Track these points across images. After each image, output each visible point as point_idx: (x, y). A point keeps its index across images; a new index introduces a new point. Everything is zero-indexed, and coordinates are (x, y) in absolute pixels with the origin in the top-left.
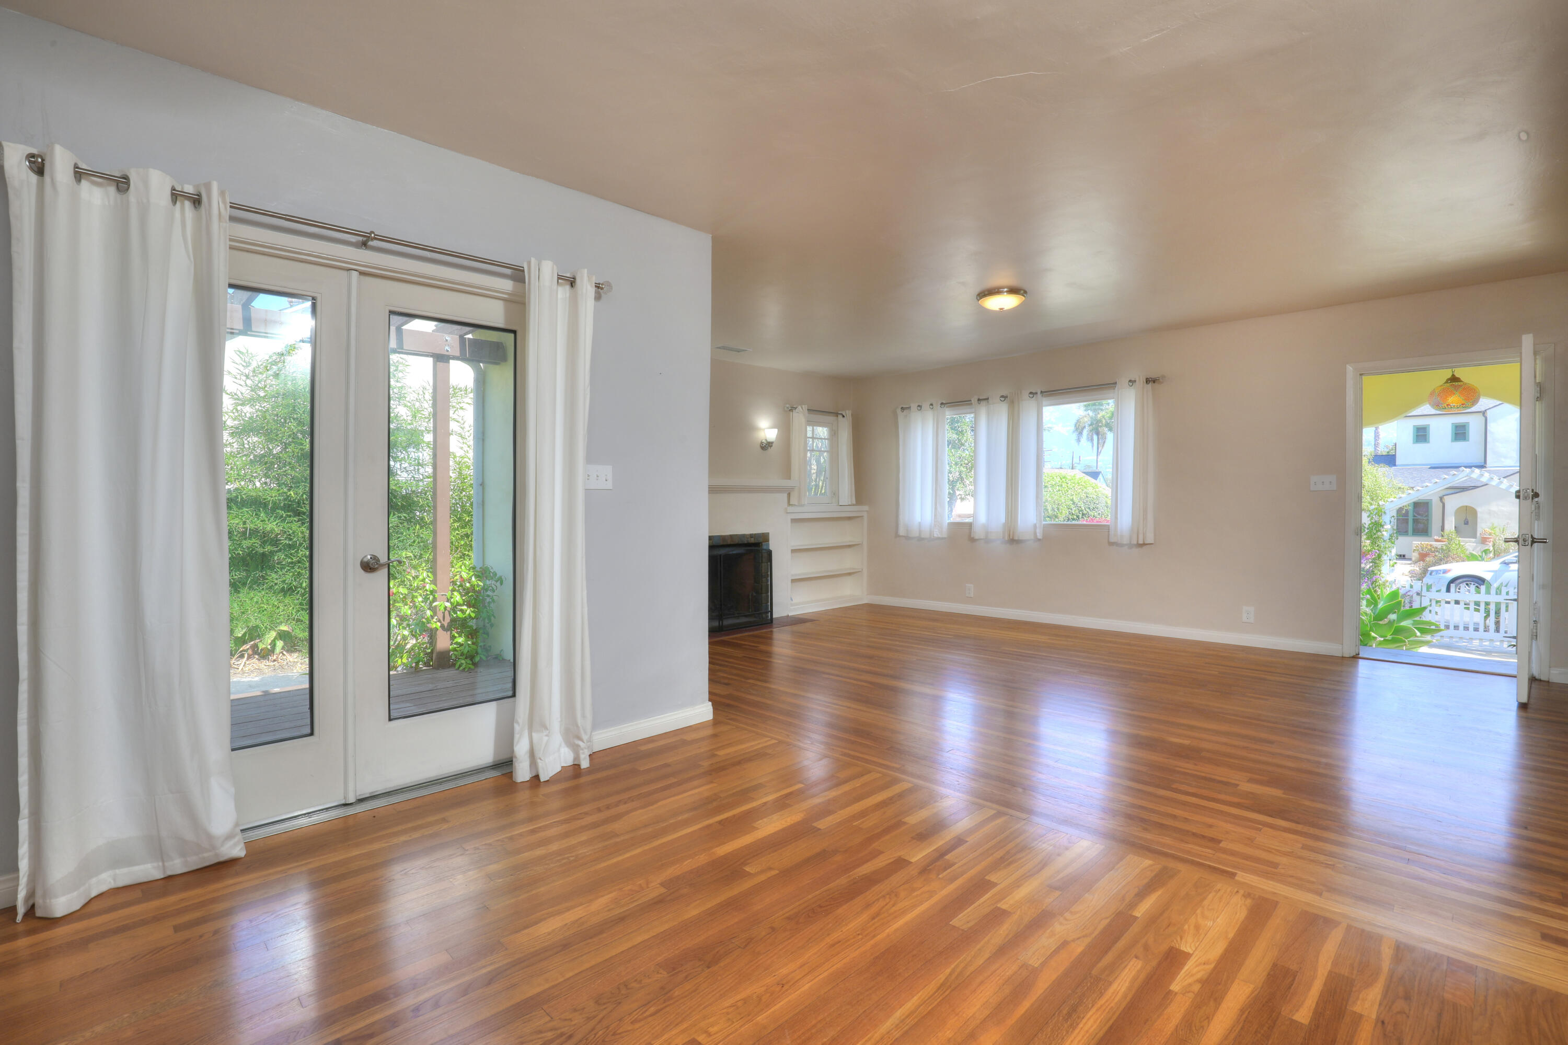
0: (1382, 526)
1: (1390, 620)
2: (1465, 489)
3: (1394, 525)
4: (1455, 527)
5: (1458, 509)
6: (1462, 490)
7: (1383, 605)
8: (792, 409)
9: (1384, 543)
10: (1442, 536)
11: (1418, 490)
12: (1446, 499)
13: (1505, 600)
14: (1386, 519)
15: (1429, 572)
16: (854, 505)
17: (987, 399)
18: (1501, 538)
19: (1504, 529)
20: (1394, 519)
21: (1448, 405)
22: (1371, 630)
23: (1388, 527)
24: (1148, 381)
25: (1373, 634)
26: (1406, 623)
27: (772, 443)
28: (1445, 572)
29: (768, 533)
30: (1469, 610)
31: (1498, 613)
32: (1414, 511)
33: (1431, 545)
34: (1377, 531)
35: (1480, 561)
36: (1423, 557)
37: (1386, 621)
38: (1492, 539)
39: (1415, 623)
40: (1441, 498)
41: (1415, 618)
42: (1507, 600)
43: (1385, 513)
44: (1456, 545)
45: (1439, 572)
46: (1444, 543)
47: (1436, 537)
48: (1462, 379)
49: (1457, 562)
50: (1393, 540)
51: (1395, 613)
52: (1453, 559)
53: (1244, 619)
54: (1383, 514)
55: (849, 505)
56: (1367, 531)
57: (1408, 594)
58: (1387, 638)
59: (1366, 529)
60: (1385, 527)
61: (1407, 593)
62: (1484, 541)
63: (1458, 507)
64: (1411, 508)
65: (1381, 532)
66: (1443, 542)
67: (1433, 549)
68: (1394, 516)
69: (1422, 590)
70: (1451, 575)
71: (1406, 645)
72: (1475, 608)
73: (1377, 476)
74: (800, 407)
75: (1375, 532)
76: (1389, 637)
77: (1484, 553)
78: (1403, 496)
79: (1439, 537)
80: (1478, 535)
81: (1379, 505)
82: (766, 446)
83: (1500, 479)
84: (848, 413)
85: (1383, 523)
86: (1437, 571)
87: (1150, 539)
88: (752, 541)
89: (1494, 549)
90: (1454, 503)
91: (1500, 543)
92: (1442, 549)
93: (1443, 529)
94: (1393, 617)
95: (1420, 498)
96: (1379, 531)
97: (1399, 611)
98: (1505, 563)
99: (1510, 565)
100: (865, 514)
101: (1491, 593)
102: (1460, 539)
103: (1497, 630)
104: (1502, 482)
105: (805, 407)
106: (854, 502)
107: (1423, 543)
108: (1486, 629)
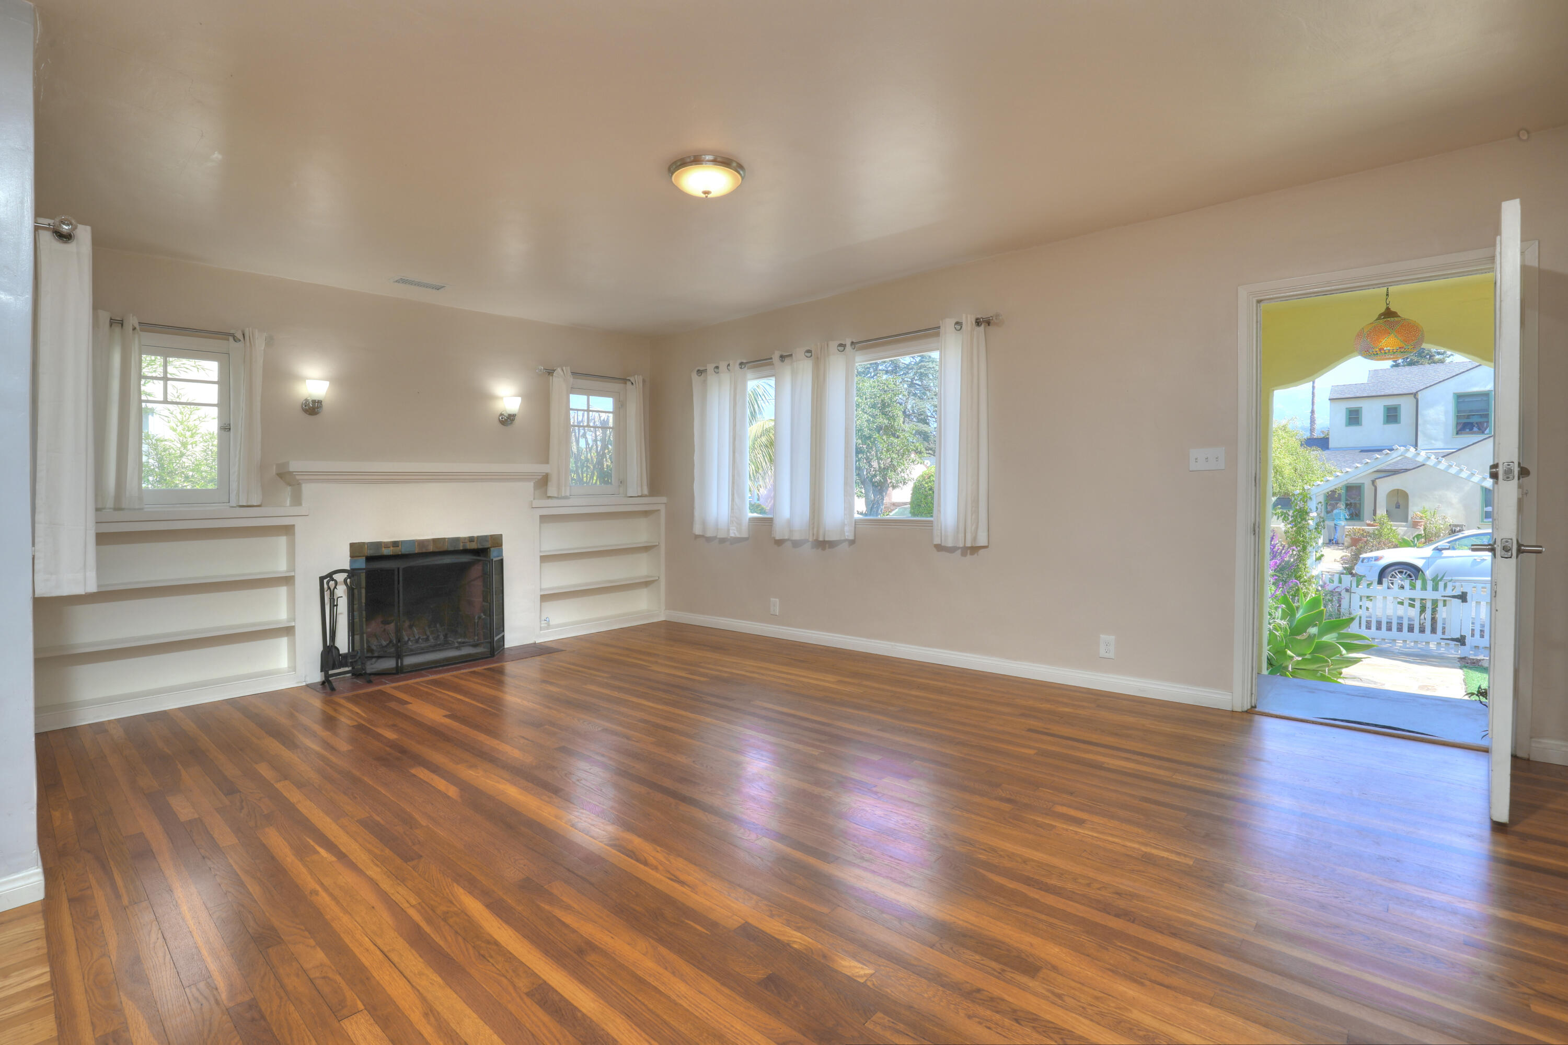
0: (1307, 513)
1: (1310, 635)
2: (1397, 473)
3: (1321, 512)
4: (1387, 511)
5: (1390, 492)
6: (1394, 473)
7: (1301, 615)
8: (550, 372)
9: (1309, 533)
10: (1374, 520)
11: (1347, 472)
12: (1378, 482)
13: (1442, 596)
14: (1312, 505)
15: (1361, 559)
16: (646, 496)
17: (791, 355)
18: (1432, 522)
19: (1435, 512)
20: (1322, 506)
21: (1380, 350)
22: (1287, 647)
23: (1314, 514)
24: (978, 322)
25: (1289, 653)
26: (1329, 638)
27: (514, 415)
28: (1377, 559)
29: (501, 535)
30: (1403, 605)
31: (1434, 610)
32: (1347, 495)
33: (1363, 530)
34: (1302, 520)
35: (1411, 547)
36: (1355, 542)
37: (1305, 635)
38: (1423, 523)
39: (1342, 636)
40: (1373, 482)
41: (1340, 630)
42: (1445, 596)
43: (1311, 498)
44: (1388, 529)
45: (1371, 559)
46: (1376, 527)
47: (1368, 522)
48: (1399, 314)
49: (1389, 548)
50: (1319, 530)
51: (1316, 625)
52: (1385, 544)
53: (1102, 653)
54: (1308, 500)
55: (638, 496)
56: (1290, 519)
57: (1337, 590)
58: (1306, 657)
59: (1290, 517)
60: (1311, 515)
61: (1334, 589)
62: (1415, 525)
63: (1390, 490)
64: (1343, 492)
65: (1306, 521)
66: (1374, 526)
67: (1365, 534)
68: (1321, 503)
69: (1351, 587)
70: (1383, 562)
71: (1328, 666)
72: (1409, 603)
73: (1309, 459)
74: (559, 370)
75: (1299, 520)
76: (1308, 656)
77: (1416, 539)
78: (1330, 479)
79: (1371, 522)
80: (1410, 518)
81: (1304, 489)
82: (508, 420)
83: (1438, 459)
84: (638, 379)
85: (1308, 510)
86: (1369, 559)
87: (982, 540)
88: (474, 546)
89: (1425, 533)
90: (1386, 486)
91: (1430, 527)
92: (1374, 534)
93: (1375, 514)
94: (1313, 630)
95: (1348, 481)
96: (1305, 519)
97: (1320, 623)
98: (1438, 549)
99: (1443, 551)
100: (663, 509)
101: (1428, 589)
102: (1392, 523)
103: (1434, 630)
104: (1440, 462)
105: (568, 370)
106: (646, 492)
107: (1355, 527)
108: (1422, 630)
